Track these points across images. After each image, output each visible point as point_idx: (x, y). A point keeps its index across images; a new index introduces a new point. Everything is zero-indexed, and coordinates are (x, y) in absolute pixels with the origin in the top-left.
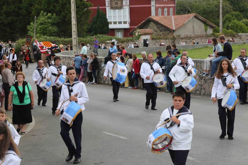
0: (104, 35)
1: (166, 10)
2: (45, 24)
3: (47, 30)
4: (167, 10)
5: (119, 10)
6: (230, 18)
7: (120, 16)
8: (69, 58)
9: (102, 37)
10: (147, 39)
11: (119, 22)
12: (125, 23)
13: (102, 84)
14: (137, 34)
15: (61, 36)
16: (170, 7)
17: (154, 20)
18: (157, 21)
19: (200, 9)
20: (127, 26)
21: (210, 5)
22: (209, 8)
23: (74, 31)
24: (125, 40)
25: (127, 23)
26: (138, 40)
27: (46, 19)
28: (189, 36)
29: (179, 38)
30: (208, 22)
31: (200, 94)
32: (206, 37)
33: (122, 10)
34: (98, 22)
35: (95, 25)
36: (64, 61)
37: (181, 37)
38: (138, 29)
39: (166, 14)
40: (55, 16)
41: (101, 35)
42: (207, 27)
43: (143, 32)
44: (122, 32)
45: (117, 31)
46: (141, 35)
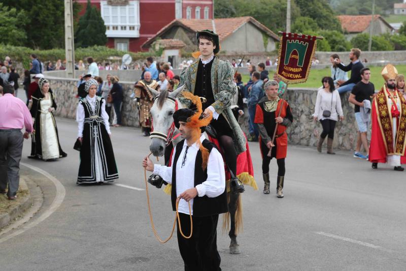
0: (104, 47)
1: (198, 9)
2: (5, 26)
3: (7, 36)
4: (201, 10)
5: (122, 7)
6: (301, 27)
7: (123, 17)
8: (69, 82)
9: (102, 50)
10: (173, 56)
11: (122, 28)
12: (132, 28)
13: (128, 126)
14: (157, 47)
15: (35, 47)
16: (205, 5)
17: (183, 25)
18: (189, 26)
19: (251, 11)
20: (135, 34)
21: (267, 5)
22: (265, 9)
23: (69, 38)
24: (139, 56)
25: (136, 28)
26: (159, 57)
27: (6, 16)
28: (240, 54)
29: (225, 56)
30: (270, 32)
31: (308, 145)
32: (265, 55)
33: (127, 7)
34: (89, 25)
35: (82, 31)
36: (58, 86)
37: (227, 54)
38: (159, 39)
39: (198, 16)
40: (22, 13)
41: (100, 47)
42: (266, 40)
43: (168, 43)
44: (126, 43)
45: (118, 40)
46: (164, 49)
